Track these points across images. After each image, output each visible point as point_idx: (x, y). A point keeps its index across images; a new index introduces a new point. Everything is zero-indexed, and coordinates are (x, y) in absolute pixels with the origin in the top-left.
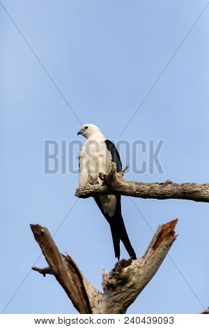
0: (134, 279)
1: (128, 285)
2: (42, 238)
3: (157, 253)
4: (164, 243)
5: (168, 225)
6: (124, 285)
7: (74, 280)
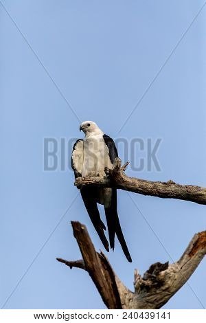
0: (169, 282)
1: (163, 288)
2: (81, 235)
3: (193, 260)
6: (160, 287)
7: (106, 277)
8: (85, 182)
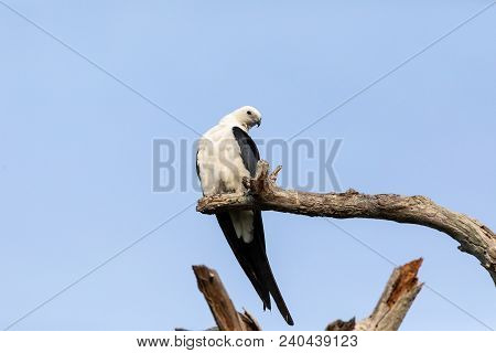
2: (210, 286)
3: (394, 311)
4: (404, 295)
5: (408, 268)
8: (213, 203)
